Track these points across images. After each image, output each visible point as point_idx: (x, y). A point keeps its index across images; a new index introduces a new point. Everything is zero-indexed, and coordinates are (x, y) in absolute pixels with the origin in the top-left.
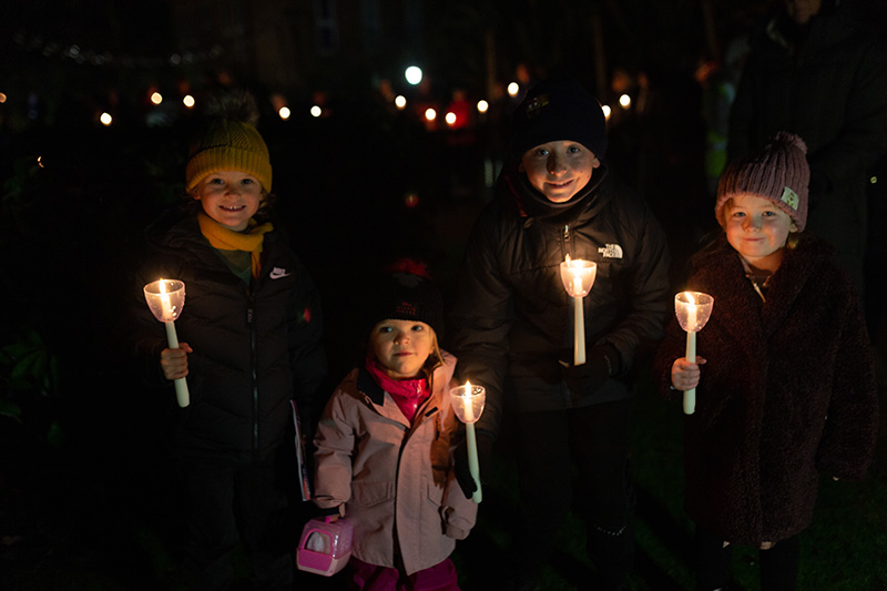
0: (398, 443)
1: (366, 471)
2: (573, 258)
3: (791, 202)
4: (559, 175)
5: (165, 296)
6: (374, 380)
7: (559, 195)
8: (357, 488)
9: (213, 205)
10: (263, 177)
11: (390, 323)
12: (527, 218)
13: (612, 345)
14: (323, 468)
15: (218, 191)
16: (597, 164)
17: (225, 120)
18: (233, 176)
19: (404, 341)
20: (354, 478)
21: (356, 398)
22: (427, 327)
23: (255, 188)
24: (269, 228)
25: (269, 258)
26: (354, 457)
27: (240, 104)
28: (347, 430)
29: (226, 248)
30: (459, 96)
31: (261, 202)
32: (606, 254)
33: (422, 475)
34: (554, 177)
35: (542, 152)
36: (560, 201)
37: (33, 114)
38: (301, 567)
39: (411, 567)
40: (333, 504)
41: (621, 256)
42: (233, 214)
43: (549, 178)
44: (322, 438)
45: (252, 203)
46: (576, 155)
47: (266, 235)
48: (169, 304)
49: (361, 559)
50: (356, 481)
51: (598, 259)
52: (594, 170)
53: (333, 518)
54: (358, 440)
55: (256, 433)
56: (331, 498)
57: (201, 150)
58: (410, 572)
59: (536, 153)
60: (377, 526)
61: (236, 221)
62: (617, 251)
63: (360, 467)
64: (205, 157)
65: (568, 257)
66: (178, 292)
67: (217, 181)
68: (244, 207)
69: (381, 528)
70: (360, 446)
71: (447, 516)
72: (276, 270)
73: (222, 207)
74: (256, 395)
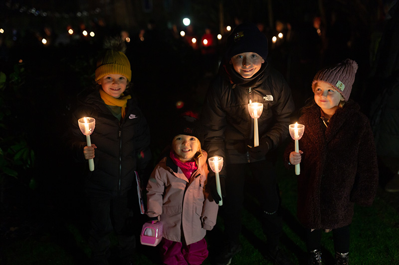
0: (183, 189)
1: (169, 201)
2: (253, 102)
3: (340, 87)
4: (247, 67)
5: (86, 124)
6: (173, 162)
7: (247, 75)
8: (165, 208)
9: (107, 87)
10: (128, 76)
11: (181, 136)
12: (233, 84)
13: (269, 138)
14: (151, 200)
15: (109, 82)
16: (263, 61)
17: (112, 51)
18: (116, 76)
19: (187, 144)
20: (163, 204)
21: (166, 169)
22: (196, 139)
23: (125, 81)
24: (129, 97)
25: (128, 110)
26: (164, 196)
27: (118, 44)
28: (161, 183)
29: (111, 105)
30: (208, 32)
31: (127, 86)
32: (267, 99)
33: (193, 202)
34: (245, 68)
35: (240, 56)
36: (247, 77)
37: (15, 38)
38: (142, 243)
39: (189, 242)
40: (155, 216)
41: (272, 100)
42: (116, 92)
43: (243, 68)
44: (151, 187)
45: (123, 87)
46: (255, 58)
47: (128, 100)
48: (88, 128)
49: (167, 238)
50: (165, 205)
51: (263, 102)
52: (262, 64)
53: (155, 222)
54: (166, 188)
55: (120, 184)
56: (154, 213)
57: (102, 65)
58: (188, 244)
59: (237, 58)
60: (174, 225)
61: (117, 94)
62: (270, 98)
63: (166, 199)
64: (104, 68)
65: (250, 101)
66: (92, 123)
67: (109, 78)
68: (120, 89)
69: (176, 225)
70: (166, 191)
71: (204, 220)
72: (131, 115)
73: (111, 89)
74: (120, 168)
